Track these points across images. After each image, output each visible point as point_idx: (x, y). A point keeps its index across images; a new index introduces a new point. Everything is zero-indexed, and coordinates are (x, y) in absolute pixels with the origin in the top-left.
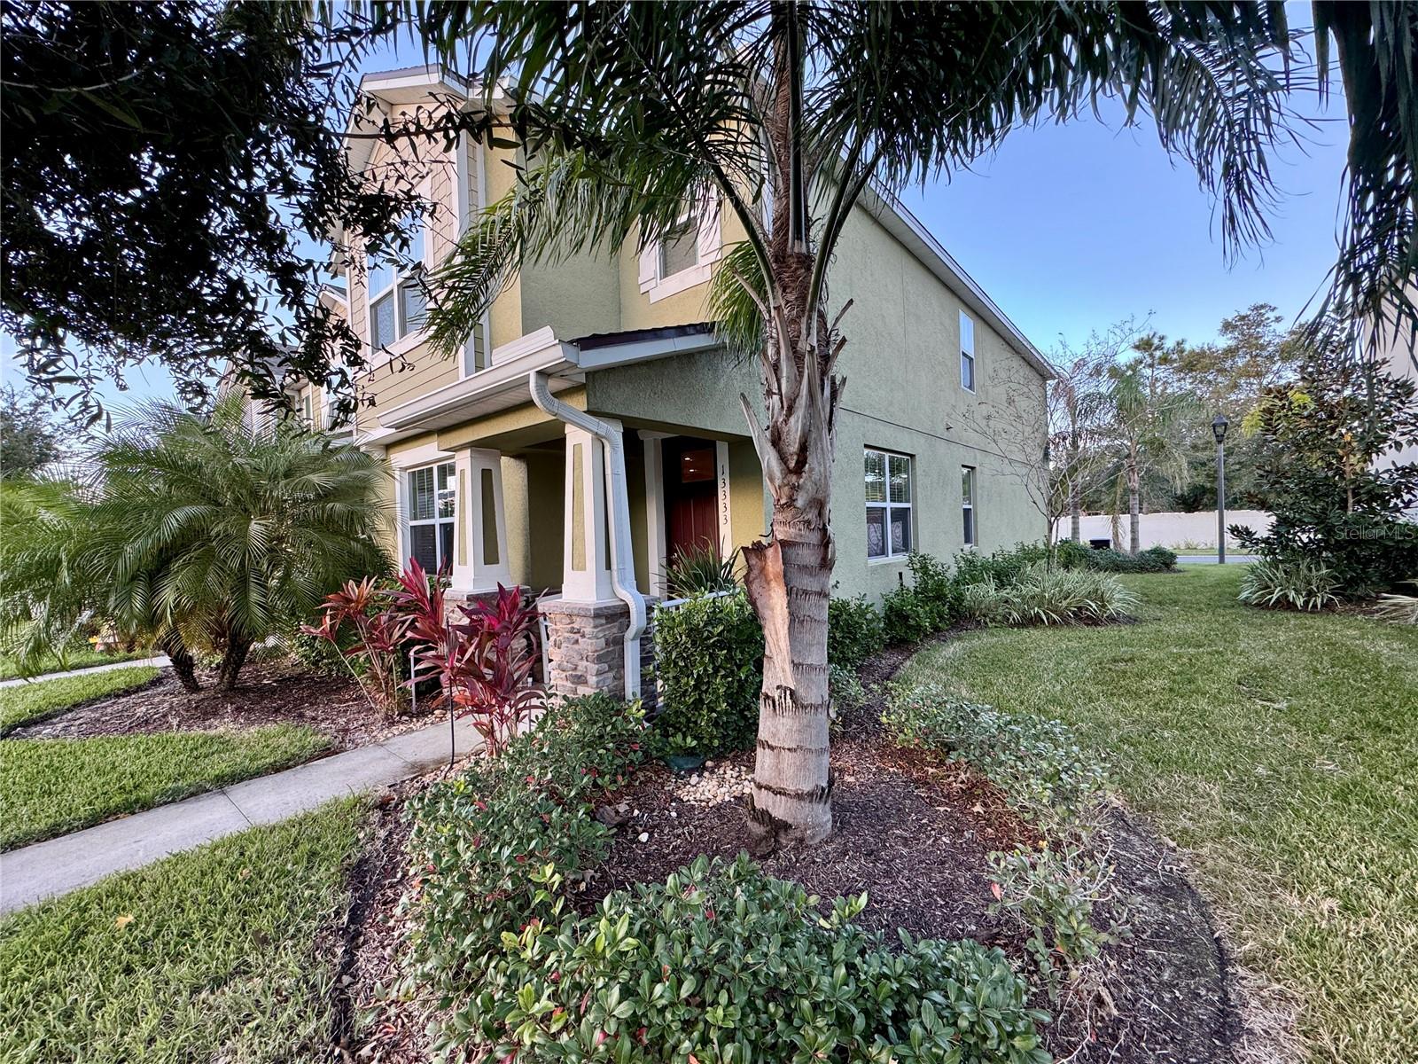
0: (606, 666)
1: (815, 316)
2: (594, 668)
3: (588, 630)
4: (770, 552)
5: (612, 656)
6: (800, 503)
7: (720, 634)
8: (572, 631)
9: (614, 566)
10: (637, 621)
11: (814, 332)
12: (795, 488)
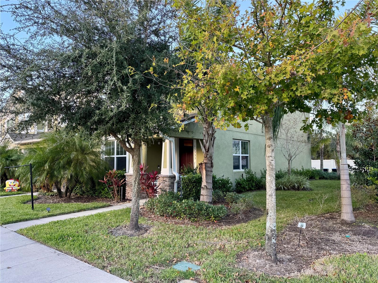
0: (171, 188)
1: (211, 128)
2: (168, 188)
3: (167, 180)
4: (203, 164)
5: (172, 186)
6: (208, 157)
7: (194, 180)
8: (164, 181)
9: (173, 167)
10: (177, 178)
11: (211, 130)
12: (207, 154)
